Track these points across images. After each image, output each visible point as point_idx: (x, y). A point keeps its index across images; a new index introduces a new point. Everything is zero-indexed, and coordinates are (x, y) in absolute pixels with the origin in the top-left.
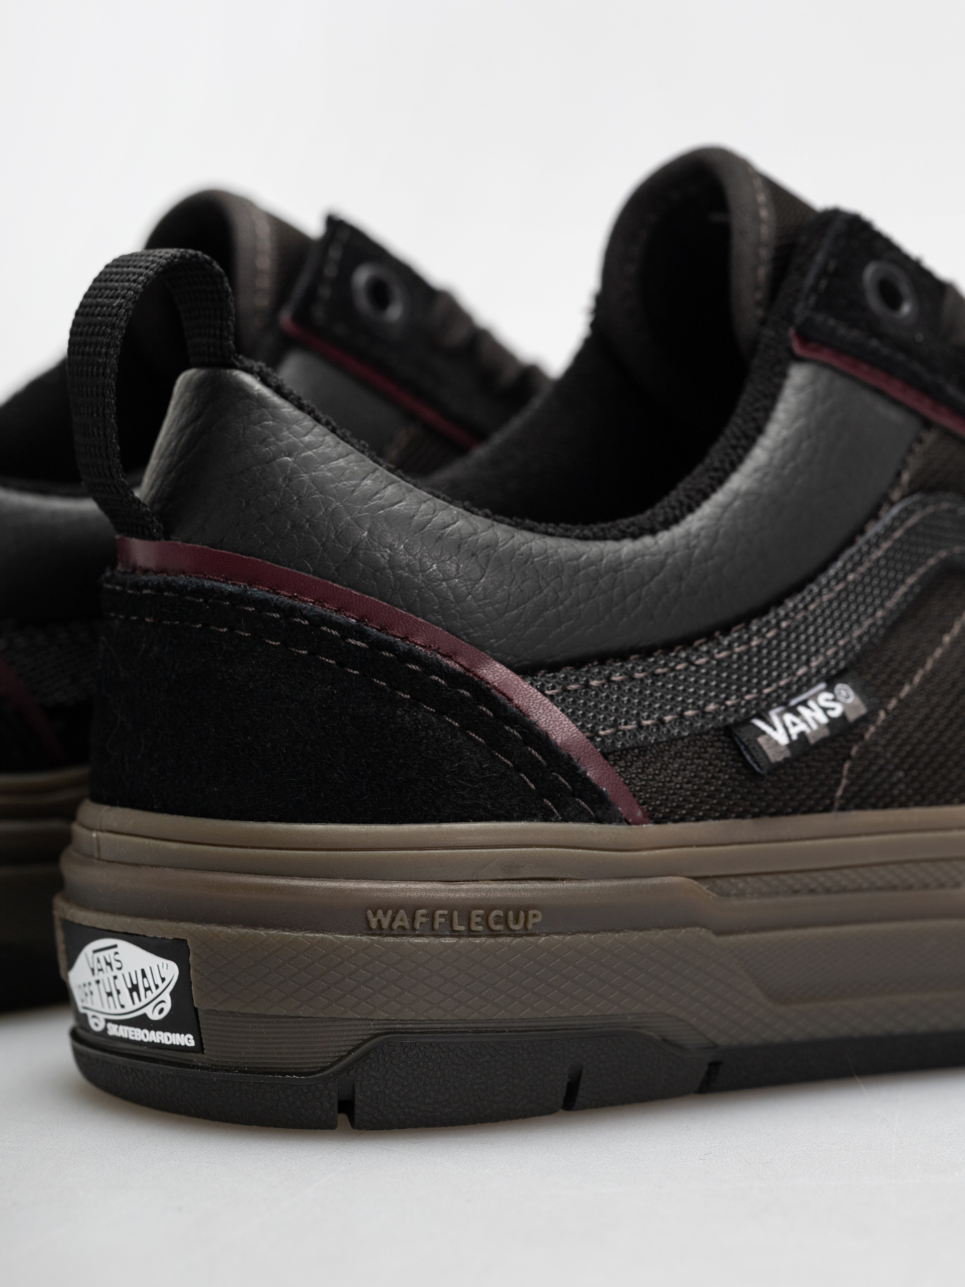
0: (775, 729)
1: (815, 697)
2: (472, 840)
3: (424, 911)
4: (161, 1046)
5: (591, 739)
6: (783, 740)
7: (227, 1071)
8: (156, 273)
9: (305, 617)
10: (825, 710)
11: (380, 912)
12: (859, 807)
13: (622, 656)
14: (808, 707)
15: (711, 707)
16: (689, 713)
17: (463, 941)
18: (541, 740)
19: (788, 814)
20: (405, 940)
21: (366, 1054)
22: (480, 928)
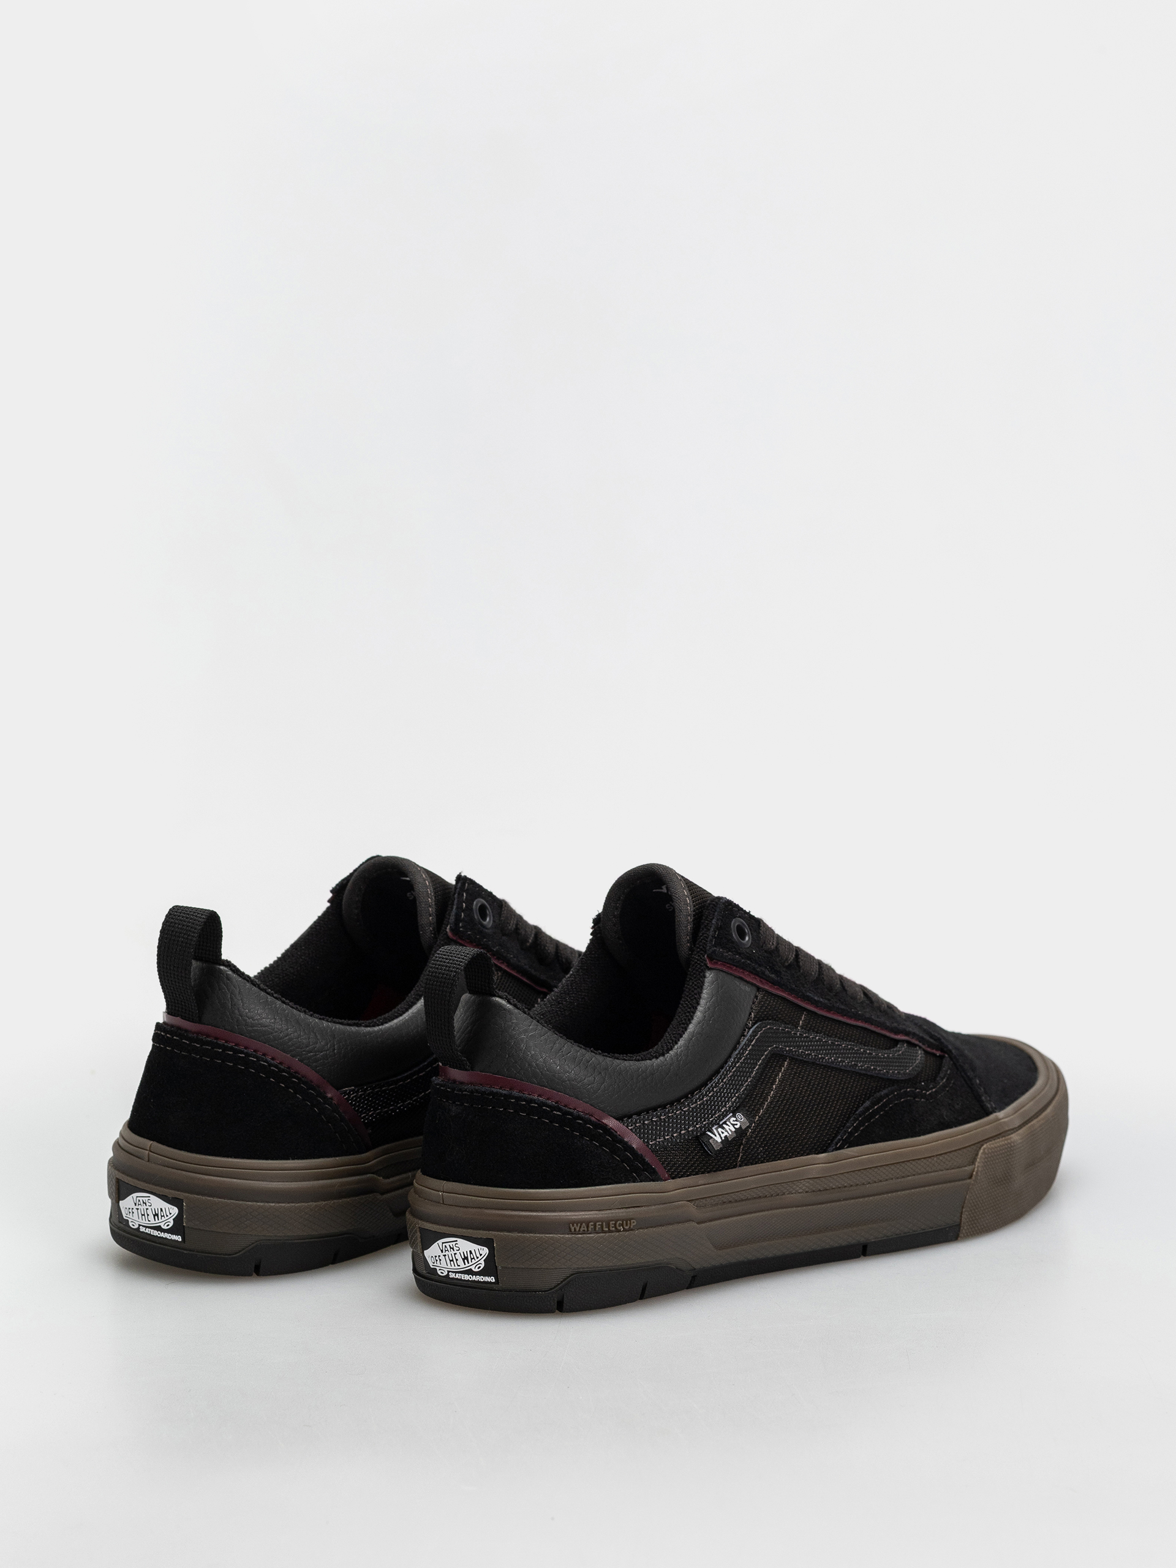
0: (716, 1136)
1: (729, 1119)
2: (605, 1193)
3: (592, 1223)
4: (478, 1282)
5: (648, 1146)
6: (719, 1140)
7: (510, 1291)
8: (469, 962)
9: (535, 1103)
10: (733, 1125)
11: (575, 1224)
12: (746, 1165)
13: (655, 1109)
14: (727, 1125)
15: (691, 1129)
16: (683, 1132)
17: (607, 1234)
18: (628, 1147)
19: (720, 1170)
20: (585, 1235)
21: (569, 1282)
22: (614, 1229)
